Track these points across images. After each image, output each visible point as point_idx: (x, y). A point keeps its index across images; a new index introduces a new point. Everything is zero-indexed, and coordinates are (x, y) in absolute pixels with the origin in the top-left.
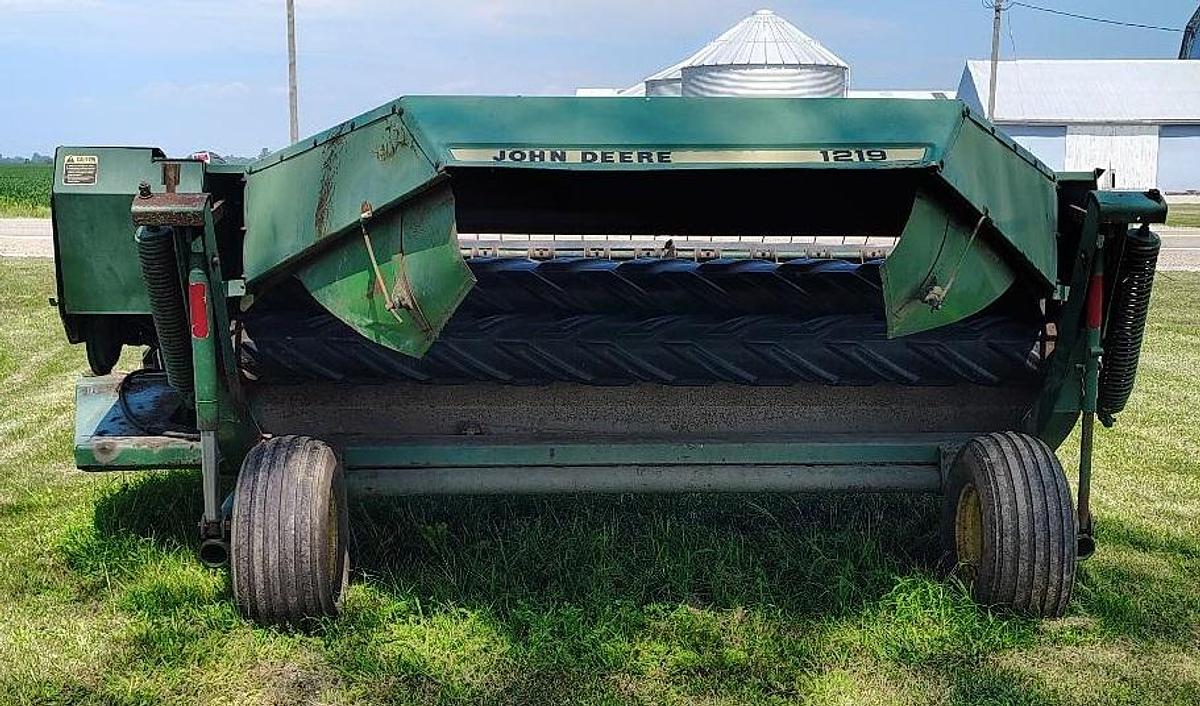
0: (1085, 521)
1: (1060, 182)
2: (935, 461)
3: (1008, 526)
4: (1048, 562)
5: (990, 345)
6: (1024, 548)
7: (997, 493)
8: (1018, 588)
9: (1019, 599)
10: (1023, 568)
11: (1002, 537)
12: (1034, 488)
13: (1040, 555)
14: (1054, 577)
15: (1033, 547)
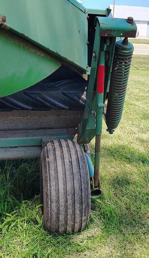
0: (97, 183)
1: (89, 15)
2: (40, 144)
3: (54, 198)
4: (74, 213)
5: (63, 93)
6: (62, 209)
7: (50, 180)
8: (60, 226)
9: (61, 229)
10: (62, 218)
11: (51, 203)
12: (68, 177)
13: (70, 211)
14: (78, 220)
15: (66, 207)
